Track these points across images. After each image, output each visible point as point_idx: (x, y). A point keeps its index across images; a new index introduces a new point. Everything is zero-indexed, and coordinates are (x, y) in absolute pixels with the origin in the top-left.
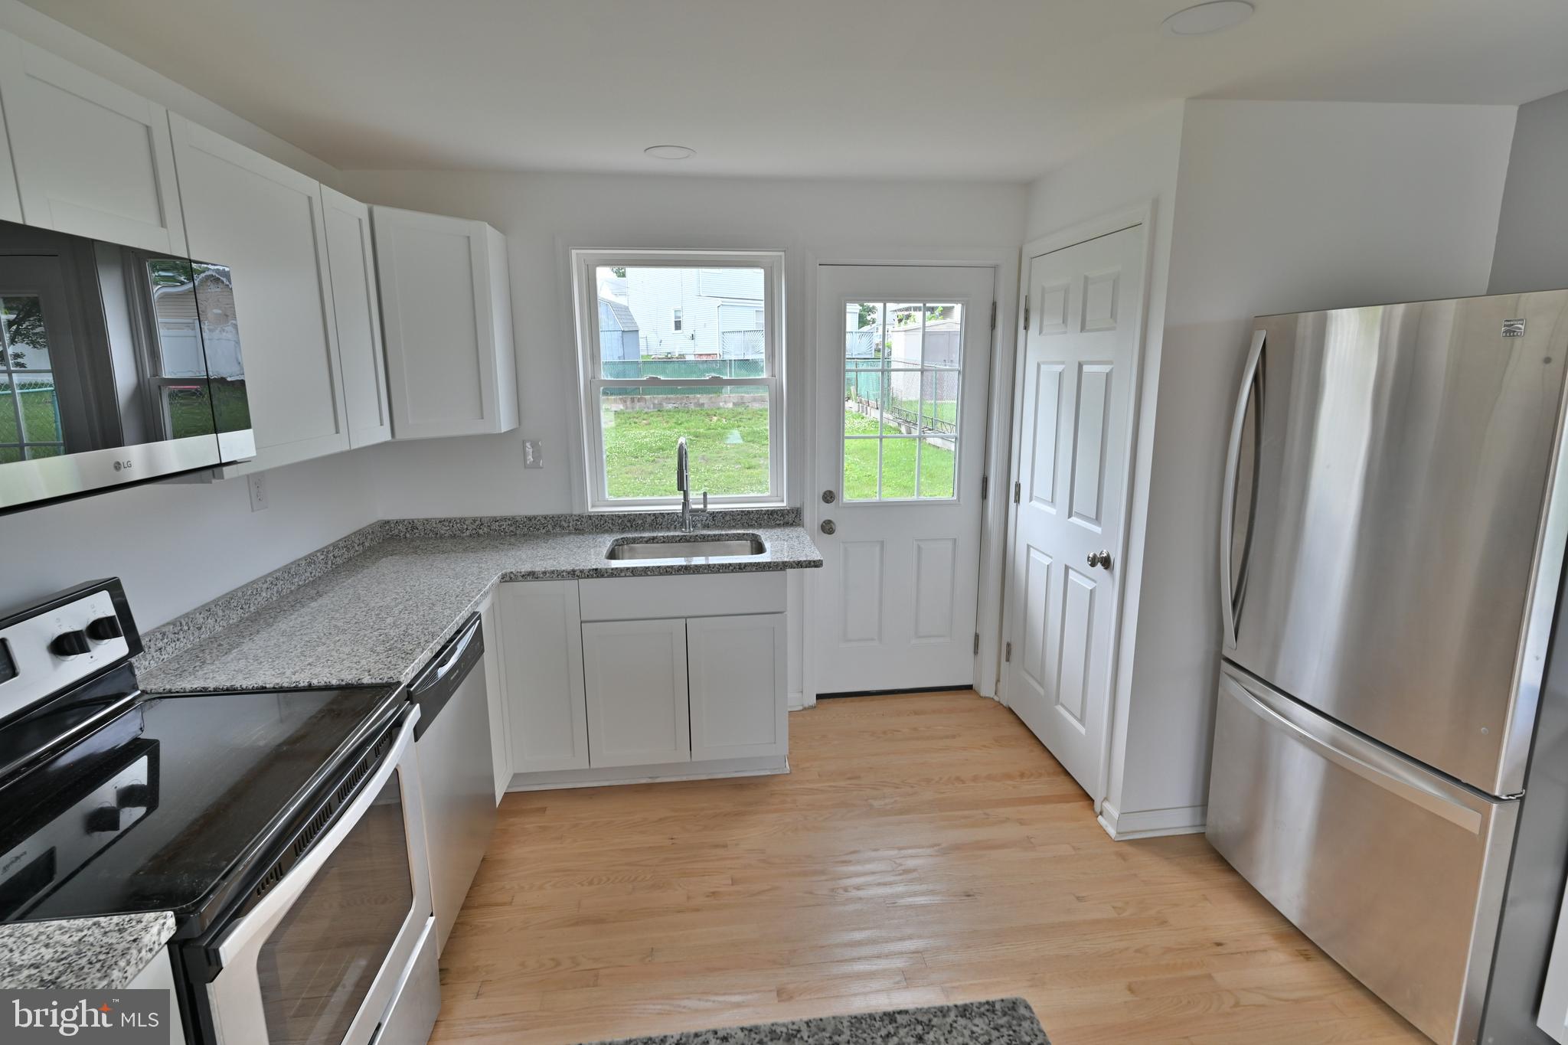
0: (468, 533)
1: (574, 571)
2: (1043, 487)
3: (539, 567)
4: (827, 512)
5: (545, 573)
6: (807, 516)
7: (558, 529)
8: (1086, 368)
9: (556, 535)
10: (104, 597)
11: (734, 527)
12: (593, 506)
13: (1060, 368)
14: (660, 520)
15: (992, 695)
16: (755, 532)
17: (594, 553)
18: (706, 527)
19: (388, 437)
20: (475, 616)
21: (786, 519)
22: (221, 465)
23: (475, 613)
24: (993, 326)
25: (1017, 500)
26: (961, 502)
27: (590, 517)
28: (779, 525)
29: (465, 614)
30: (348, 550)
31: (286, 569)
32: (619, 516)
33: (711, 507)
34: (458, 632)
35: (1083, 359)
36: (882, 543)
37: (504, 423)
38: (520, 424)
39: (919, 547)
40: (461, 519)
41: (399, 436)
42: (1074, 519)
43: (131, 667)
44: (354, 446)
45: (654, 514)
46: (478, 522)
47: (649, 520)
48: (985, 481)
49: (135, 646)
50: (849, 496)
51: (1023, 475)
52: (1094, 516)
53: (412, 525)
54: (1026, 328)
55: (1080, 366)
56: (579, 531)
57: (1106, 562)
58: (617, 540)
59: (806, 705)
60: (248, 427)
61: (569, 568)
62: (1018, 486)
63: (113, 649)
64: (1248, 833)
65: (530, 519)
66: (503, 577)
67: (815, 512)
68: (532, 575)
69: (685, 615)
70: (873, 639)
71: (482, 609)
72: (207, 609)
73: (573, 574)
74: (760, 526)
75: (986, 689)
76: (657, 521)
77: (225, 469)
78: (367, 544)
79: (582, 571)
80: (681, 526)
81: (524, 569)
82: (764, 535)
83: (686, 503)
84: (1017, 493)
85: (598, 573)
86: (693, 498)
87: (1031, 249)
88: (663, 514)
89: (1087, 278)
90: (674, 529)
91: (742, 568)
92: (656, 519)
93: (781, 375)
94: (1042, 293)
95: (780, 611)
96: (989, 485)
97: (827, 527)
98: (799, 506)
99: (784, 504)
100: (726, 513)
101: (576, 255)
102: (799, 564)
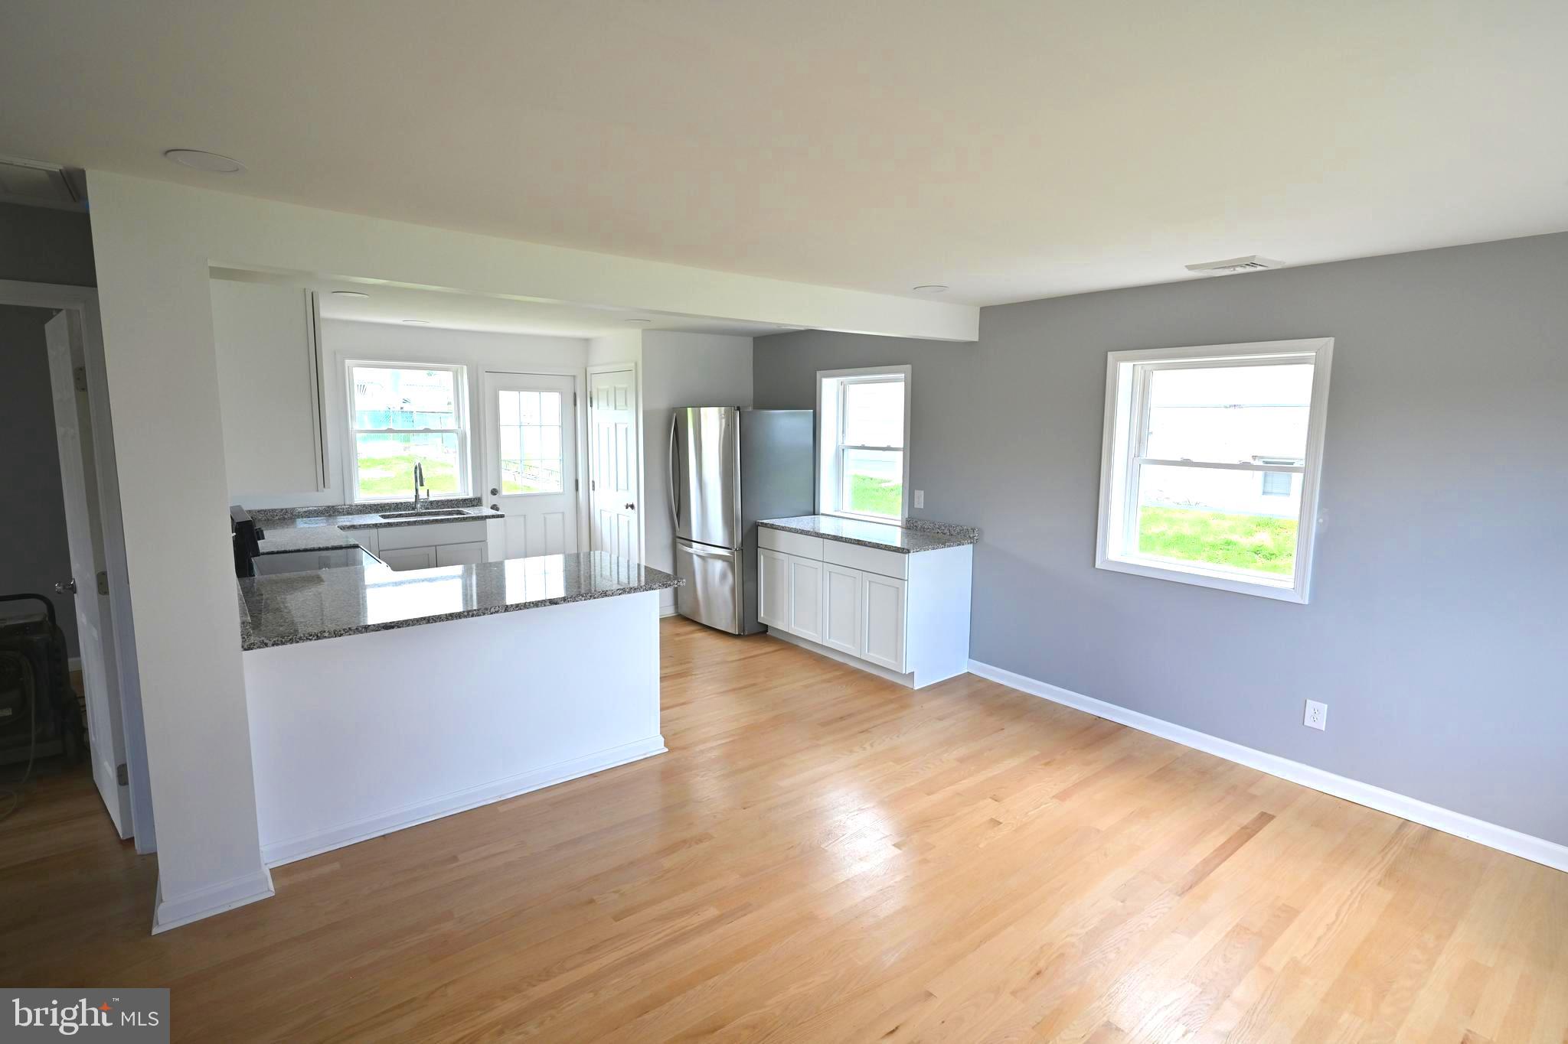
0: (277, 518)
2: (604, 482)
3: (356, 524)
4: (494, 500)
5: (360, 525)
6: (484, 501)
8: (619, 426)
9: (335, 516)
12: (356, 500)
13: (608, 426)
16: (460, 509)
18: (427, 508)
21: (476, 502)
24: (575, 404)
25: (594, 489)
26: (565, 493)
27: (357, 506)
28: (469, 507)
32: (375, 505)
33: (429, 499)
35: (617, 422)
36: (525, 516)
39: (545, 519)
42: (621, 492)
45: (396, 503)
47: (393, 506)
48: (577, 482)
50: (505, 491)
51: (595, 476)
52: (627, 488)
54: (591, 406)
55: (616, 424)
57: (632, 507)
58: (381, 516)
61: (373, 523)
62: (593, 482)
64: (696, 608)
66: (339, 528)
67: (488, 500)
69: (436, 544)
76: (403, 505)
79: (381, 524)
80: (414, 509)
81: (348, 524)
82: (465, 510)
83: (417, 496)
84: (594, 486)
85: (389, 525)
86: (423, 495)
87: (590, 370)
88: (401, 503)
89: (615, 388)
90: (409, 510)
91: (465, 519)
92: (397, 506)
93: (464, 426)
94: (598, 389)
95: (484, 541)
96: (579, 484)
97: (494, 507)
98: (479, 496)
99: (471, 495)
100: (438, 501)
101: (347, 362)
102: (493, 517)
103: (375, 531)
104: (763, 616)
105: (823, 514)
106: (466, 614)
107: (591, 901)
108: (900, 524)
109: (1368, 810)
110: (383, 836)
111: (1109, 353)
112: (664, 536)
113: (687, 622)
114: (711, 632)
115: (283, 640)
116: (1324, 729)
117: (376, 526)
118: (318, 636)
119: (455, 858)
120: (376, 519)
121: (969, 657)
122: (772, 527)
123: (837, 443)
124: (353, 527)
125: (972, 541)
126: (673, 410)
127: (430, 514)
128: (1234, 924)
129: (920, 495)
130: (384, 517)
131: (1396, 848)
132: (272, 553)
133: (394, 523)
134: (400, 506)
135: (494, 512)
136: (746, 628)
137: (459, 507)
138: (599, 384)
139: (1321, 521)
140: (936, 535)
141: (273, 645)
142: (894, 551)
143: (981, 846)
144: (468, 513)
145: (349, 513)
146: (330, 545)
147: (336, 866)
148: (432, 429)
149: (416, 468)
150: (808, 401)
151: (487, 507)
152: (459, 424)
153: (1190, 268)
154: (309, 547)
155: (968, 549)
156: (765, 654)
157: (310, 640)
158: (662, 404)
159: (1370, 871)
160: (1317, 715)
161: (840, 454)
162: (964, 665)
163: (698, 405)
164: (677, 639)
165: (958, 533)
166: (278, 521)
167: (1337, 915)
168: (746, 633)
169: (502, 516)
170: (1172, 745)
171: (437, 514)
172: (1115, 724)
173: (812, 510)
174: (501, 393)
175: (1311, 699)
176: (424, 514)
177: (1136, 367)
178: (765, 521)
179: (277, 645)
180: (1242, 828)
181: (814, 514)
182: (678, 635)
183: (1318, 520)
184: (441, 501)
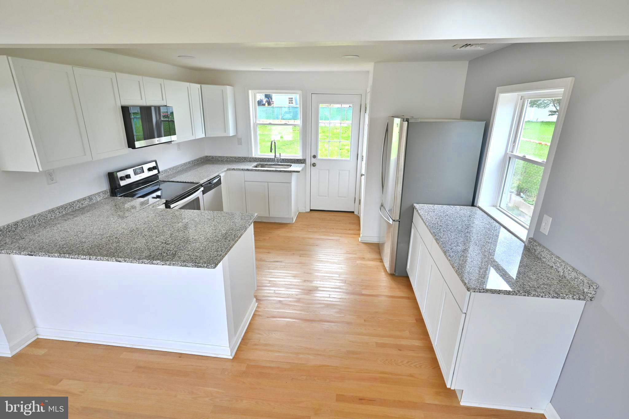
0: (225, 160)
1: (243, 169)
3: (236, 168)
4: (313, 160)
5: (236, 169)
6: (308, 161)
7: (245, 160)
9: (245, 162)
10: (154, 163)
11: (288, 163)
12: (255, 155)
14: (270, 160)
15: (357, 214)
17: (251, 166)
18: (281, 162)
19: (205, 136)
20: (218, 176)
21: (303, 161)
22: (171, 141)
23: (219, 175)
24: (360, 112)
26: (351, 160)
27: (253, 158)
28: (300, 163)
29: (216, 174)
30: (198, 161)
31: (184, 164)
32: (260, 158)
33: (282, 158)
34: (214, 178)
36: (329, 170)
37: (232, 133)
38: (237, 133)
39: (339, 172)
40: (223, 157)
41: (207, 136)
43: (158, 176)
44: (196, 138)
45: (268, 158)
46: (227, 158)
47: (267, 160)
48: (358, 155)
49: (159, 172)
50: (319, 157)
53: (213, 157)
54: (366, 113)
56: (250, 161)
58: (258, 164)
59: (307, 211)
60: (176, 135)
61: (242, 168)
63: (155, 172)
65: (239, 157)
66: (228, 169)
67: (310, 160)
68: (234, 169)
70: (326, 196)
71: (222, 175)
72: (170, 169)
73: (243, 170)
74: (293, 163)
75: (356, 213)
76: (269, 160)
77: (172, 142)
78: (202, 161)
79: (245, 169)
83: (275, 156)
86: (278, 155)
87: (367, 91)
93: (298, 123)
95: (290, 183)
97: (314, 164)
98: (305, 158)
99: (301, 158)
100: (286, 159)
102: (294, 172)
103: (243, 172)
105: (478, 208)
108: (525, 239)
122: (417, 212)
125: (586, 298)
129: (547, 222)
136: (397, 272)
150: (484, 116)
173: (471, 201)
174: (321, 105)
181: (473, 205)
184: (288, 159)
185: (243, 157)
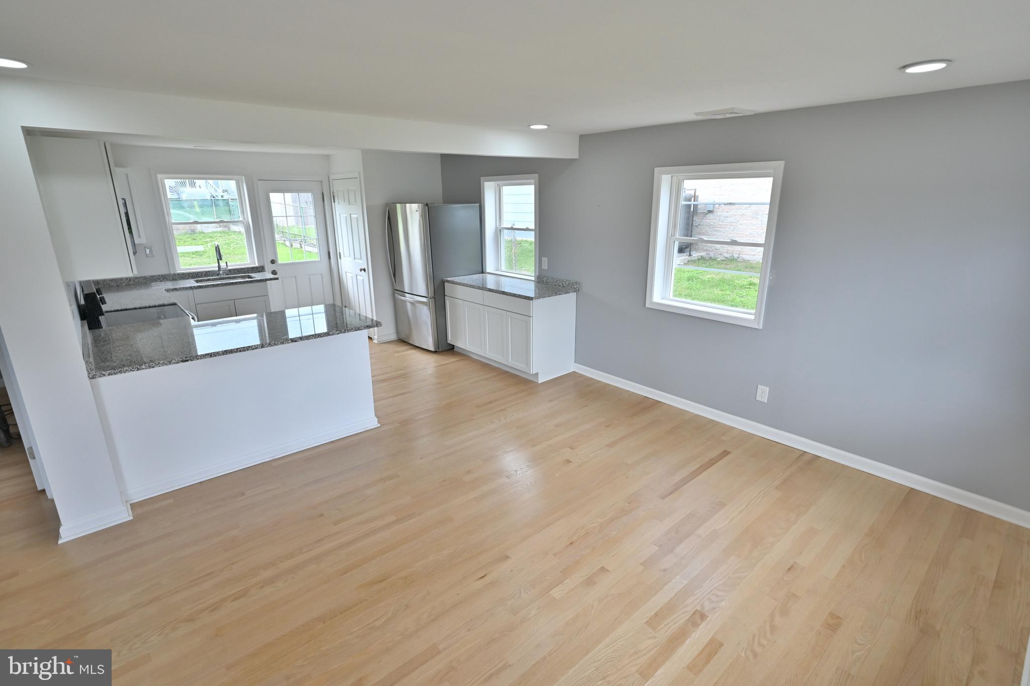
0: (124, 284)
2: (347, 253)
3: (178, 287)
4: (273, 267)
5: (180, 288)
6: (266, 269)
7: (165, 280)
8: (352, 215)
11: (239, 274)
12: (179, 270)
13: (346, 215)
16: (250, 274)
18: (229, 274)
21: (260, 269)
24: (324, 201)
25: (340, 258)
26: (322, 261)
27: (178, 274)
28: (256, 272)
32: (191, 273)
33: (229, 268)
35: (351, 213)
36: (295, 277)
39: (309, 278)
42: (356, 260)
45: (206, 272)
46: (129, 279)
47: (203, 274)
48: (329, 253)
50: (280, 261)
51: (340, 249)
52: (360, 257)
54: (334, 202)
55: (350, 215)
57: (364, 270)
58: (195, 281)
61: (189, 286)
62: (340, 253)
64: (410, 334)
65: (152, 277)
66: (166, 290)
67: (269, 267)
69: (234, 298)
74: (246, 273)
79: (194, 287)
80: (218, 275)
81: (172, 287)
82: (252, 275)
83: (219, 266)
84: (340, 256)
85: (200, 287)
86: (223, 264)
87: (332, 177)
88: (209, 271)
89: (348, 190)
90: (215, 276)
91: (251, 282)
92: (207, 274)
93: (248, 219)
94: (337, 191)
95: (267, 296)
96: (330, 254)
97: (274, 273)
98: (262, 265)
99: (257, 265)
100: (235, 269)
101: (159, 176)
102: (271, 279)
103: (191, 291)
104: (450, 340)
105: (488, 273)
106: (236, 350)
107: (322, 515)
108: (533, 279)
109: (785, 447)
110: (201, 482)
111: (656, 169)
112: (386, 289)
113: (404, 344)
114: (419, 350)
115: (115, 372)
116: (766, 402)
117: (191, 288)
118: (138, 368)
119: (243, 494)
120: (192, 283)
121: (575, 362)
122: (453, 282)
123: (496, 225)
124: (176, 289)
125: (576, 291)
126: (387, 205)
127: (229, 278)
128: (688, 513)
129: (545, 260)
130: (197, 281)
131: (793, 468)
132: (118, 311)
133: (203, 286)
134: (208, 273)
135: (272, 276)
136: (440, 347)
137: (249, 273)
138: (338, 187)
139: (771, 278)
140: (555, 286)
141: (109, 375)
142: (524, 298)
143: (556, 475)
144: (255, 277)
145: (174, 280)
146: (157, 304)
147: (171, 501)
148: (225, 220)
149: (216, 248)
150: (477, 199)
151: (269, 273)
152: (244, 217)
153: (697, 114)
154: (142, 306)
155: (572, 296)
156: (451, 363)
157: (134, 371)
158: (380, 201)
159: (774, 481)
160: (763, 394)
161: (499, 232)
162: (573, 367)
163: (404, 202)
164: (396, 355)
165: (568, 285)
166: (125, 287)
167: (746, 506)
168: (440, 350)
169: (277, 279)
170: (683, 412)
171: (235, 278)
172: (653, 401)
173: (481, 270)
174: (271, 194)
175: (761, 385)
176: (226, 278)
177: (674, 177)
178: (449, 279)
179: (112, 375)
180: (710, 460)
181: (483, 273)
182: (397, 352)
183: (769, 278)
184: (237, 269)
185: (159, 276)
